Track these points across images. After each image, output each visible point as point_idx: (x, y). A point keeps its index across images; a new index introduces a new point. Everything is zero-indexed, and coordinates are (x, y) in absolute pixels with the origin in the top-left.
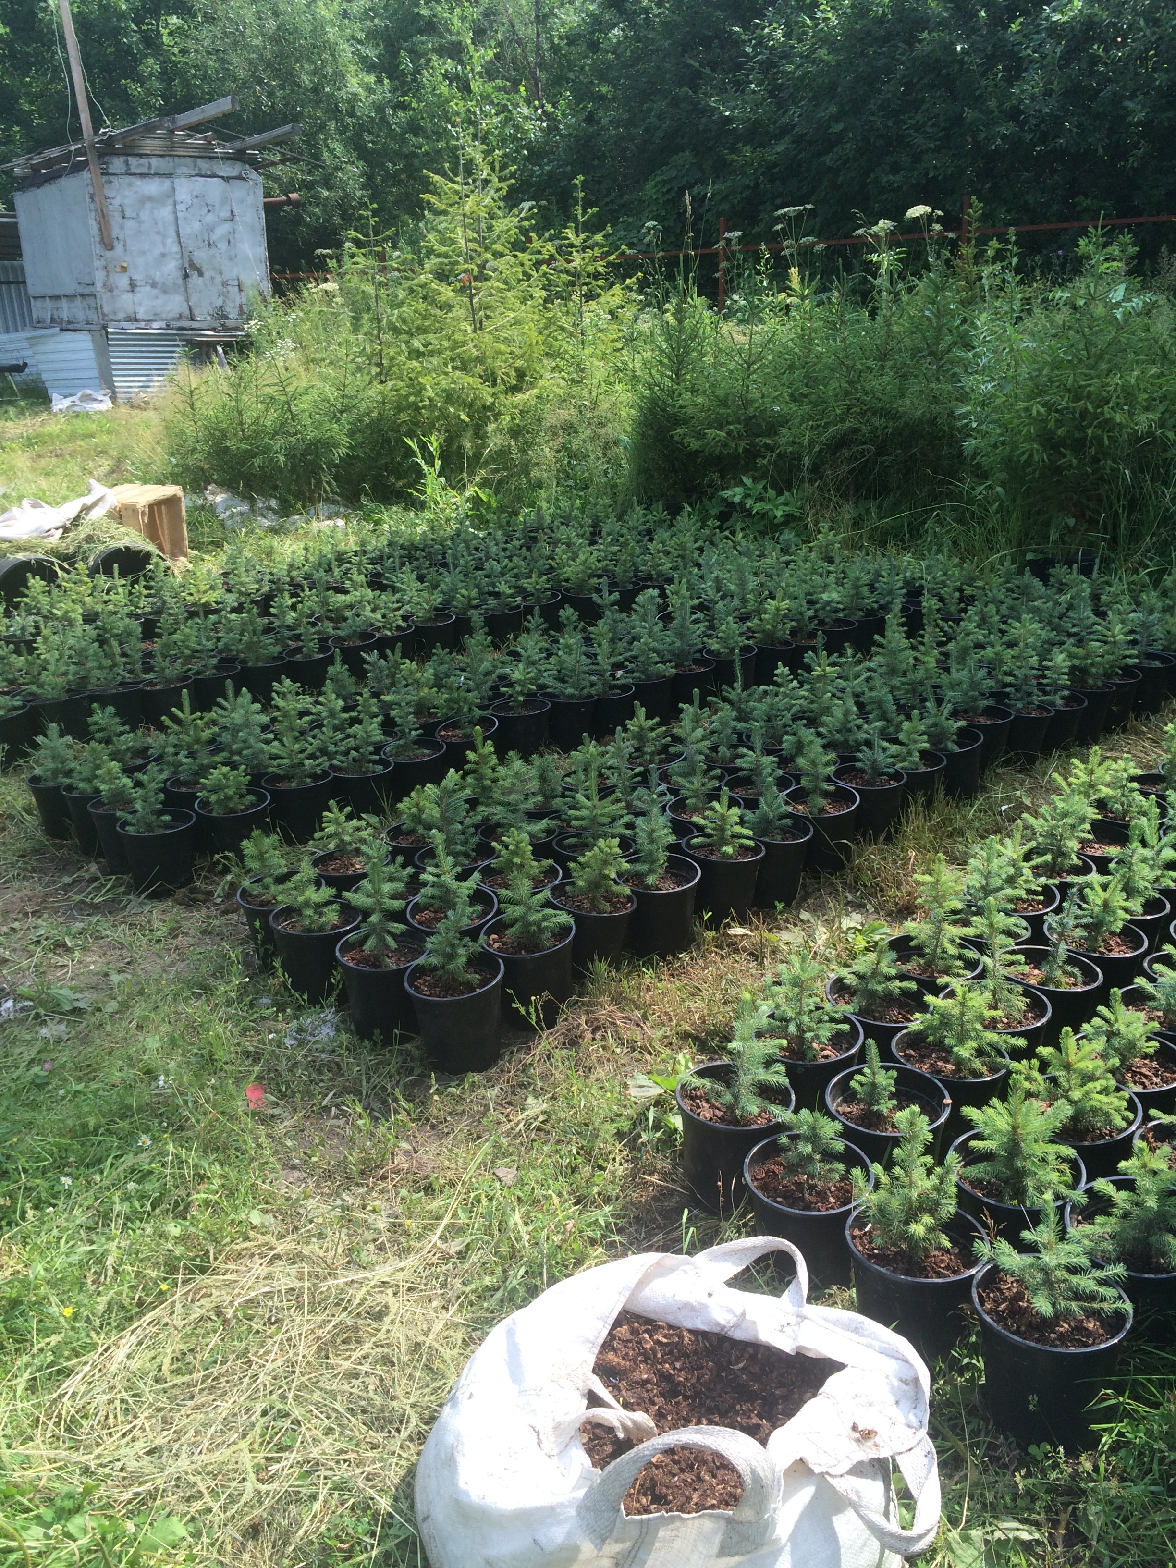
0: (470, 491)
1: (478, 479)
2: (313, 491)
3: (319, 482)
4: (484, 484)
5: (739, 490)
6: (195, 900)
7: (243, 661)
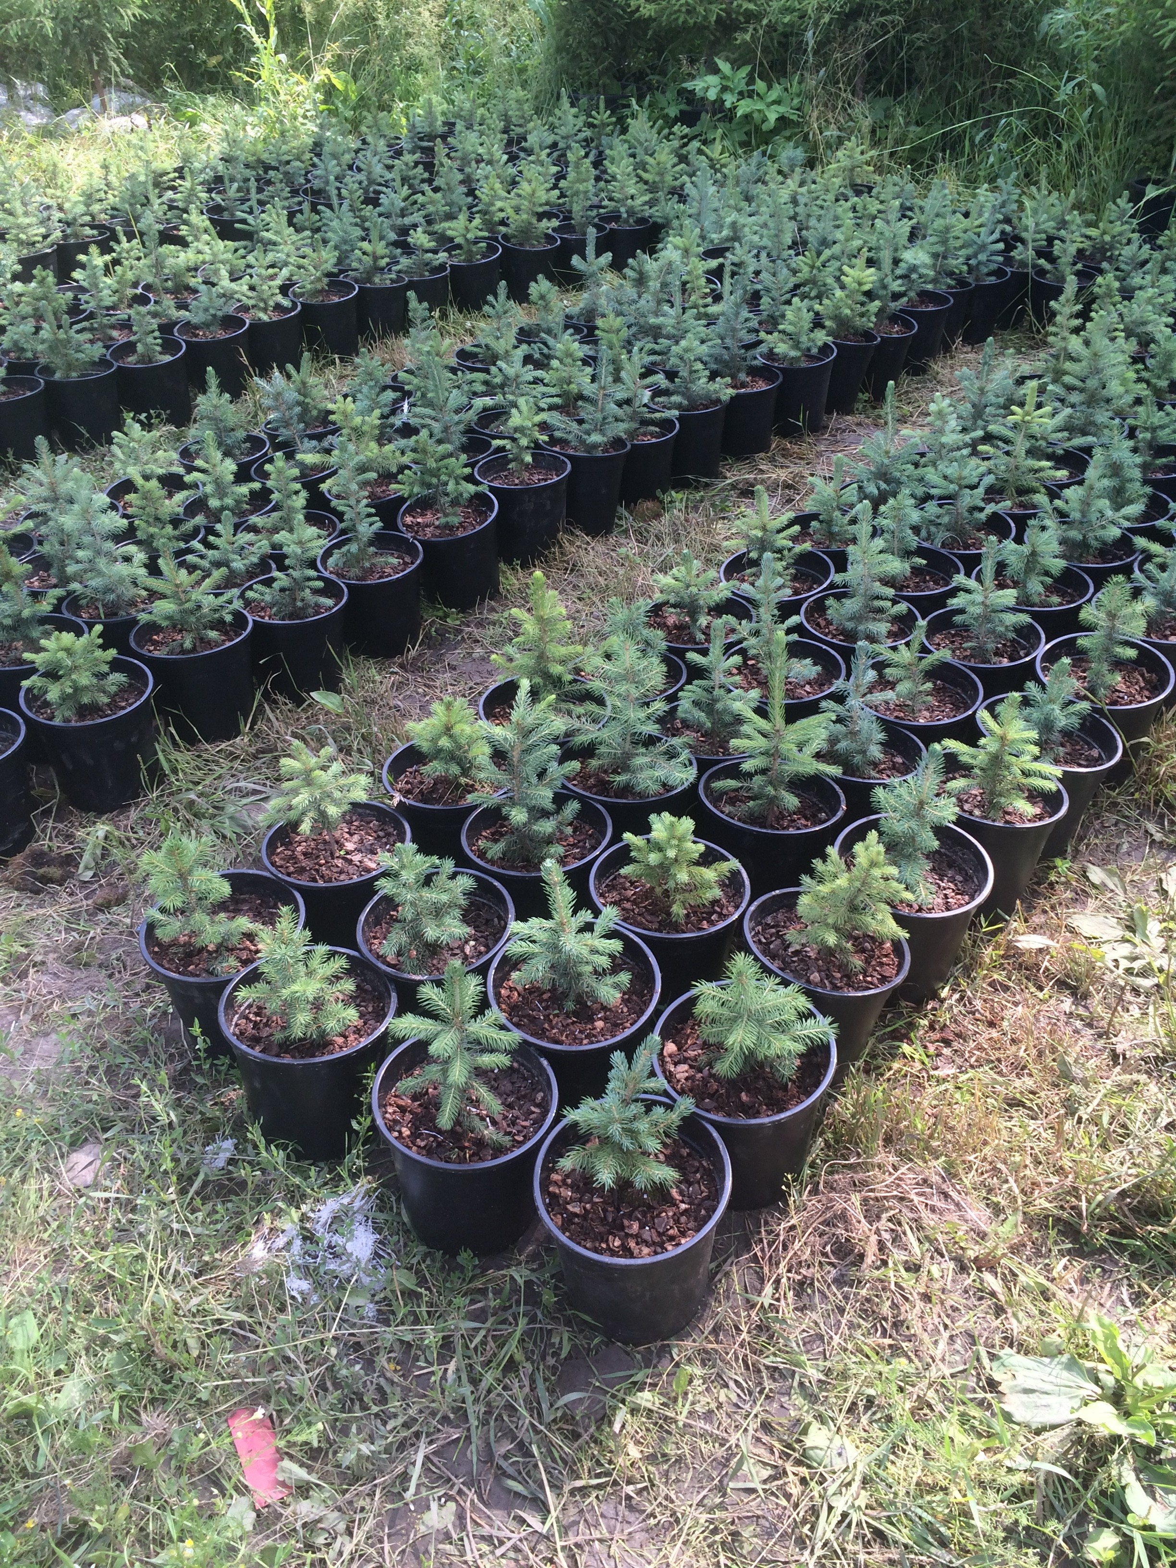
0: (321, 74)
1: (329, 56)
2: (97, 74)
3: (104, 59)
4: (338, 64)
5: (712, 80)
6: (47, 880)
7: (47, 370)
